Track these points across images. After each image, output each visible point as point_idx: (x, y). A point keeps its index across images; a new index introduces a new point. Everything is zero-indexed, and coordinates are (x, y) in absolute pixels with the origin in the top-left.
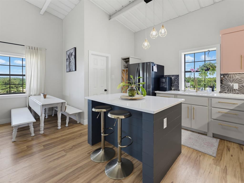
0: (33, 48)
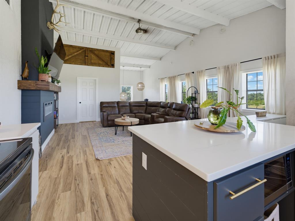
0: (270, 58)
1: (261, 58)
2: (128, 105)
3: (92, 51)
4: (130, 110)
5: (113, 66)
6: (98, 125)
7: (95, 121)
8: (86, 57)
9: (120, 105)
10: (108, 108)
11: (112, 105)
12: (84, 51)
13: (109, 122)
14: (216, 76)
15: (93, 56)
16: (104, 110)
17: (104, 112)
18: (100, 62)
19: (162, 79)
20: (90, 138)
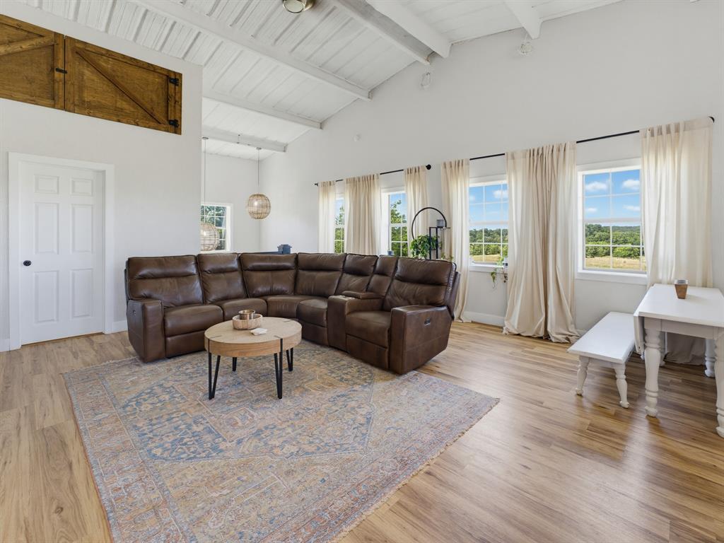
0: (664, 131)
1: (638, 131)
2: (235, 265)
3: (86, 53)
4: (245, 284)
5: (174, 125)
6: (116, 352)
7: (101, 334)
8: (57, 74)
9: (208, 267)
10: (164, 280)
11: (180, 270)
12: (46, 46)
13: (169, 339)
14: (505, 179)
15: (88, 73)
16: (145, 292)
17: (147, 302)
18: (123, 104)
19: (327, 186)
20: (82, 444)
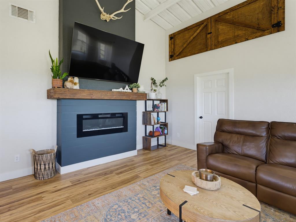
8: (209, 36)
12: (204, 27)
15: (221, 27)
